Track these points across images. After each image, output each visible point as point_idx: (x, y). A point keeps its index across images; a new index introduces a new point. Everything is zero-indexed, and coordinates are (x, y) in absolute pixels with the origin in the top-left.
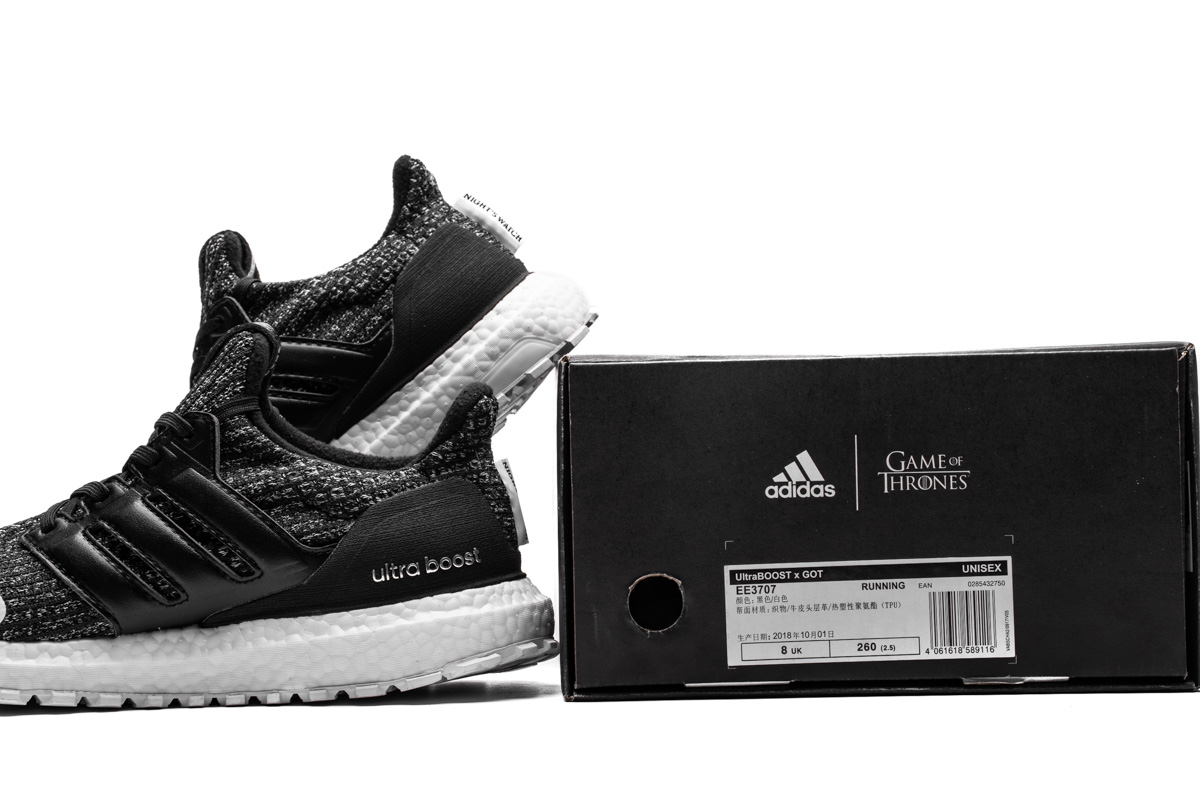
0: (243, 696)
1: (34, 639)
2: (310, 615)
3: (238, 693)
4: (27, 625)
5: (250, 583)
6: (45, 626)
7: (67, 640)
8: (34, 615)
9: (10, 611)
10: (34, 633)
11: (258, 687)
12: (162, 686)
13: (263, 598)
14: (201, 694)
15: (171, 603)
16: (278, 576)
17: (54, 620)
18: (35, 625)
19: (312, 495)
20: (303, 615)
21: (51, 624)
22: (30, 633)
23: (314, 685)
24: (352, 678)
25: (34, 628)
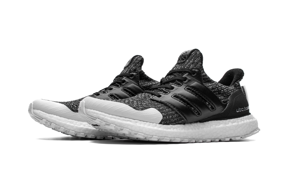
0: (210, 140)
1: (168, 124)
2: (224, 120)
3: (209, 139)
4: (167, 120)
5: (213, 111)
6: (171, 121)
7: (175, 124)
8: (169, 118)
9: (163, 116)
10: (169, 122)
11: (213, 138)
12: (194, 137)
13: (214, 115)
14: (201, 139)
15: (198, 116)
16: (219, 110)
17: (173, 119)
18: (169, 120)
19: (221, 90)
20: (223, 120)
21: (172, 120)
22: (168, 122)
23: (226, 137)
24: (234, 135)
25: (169, 121)
